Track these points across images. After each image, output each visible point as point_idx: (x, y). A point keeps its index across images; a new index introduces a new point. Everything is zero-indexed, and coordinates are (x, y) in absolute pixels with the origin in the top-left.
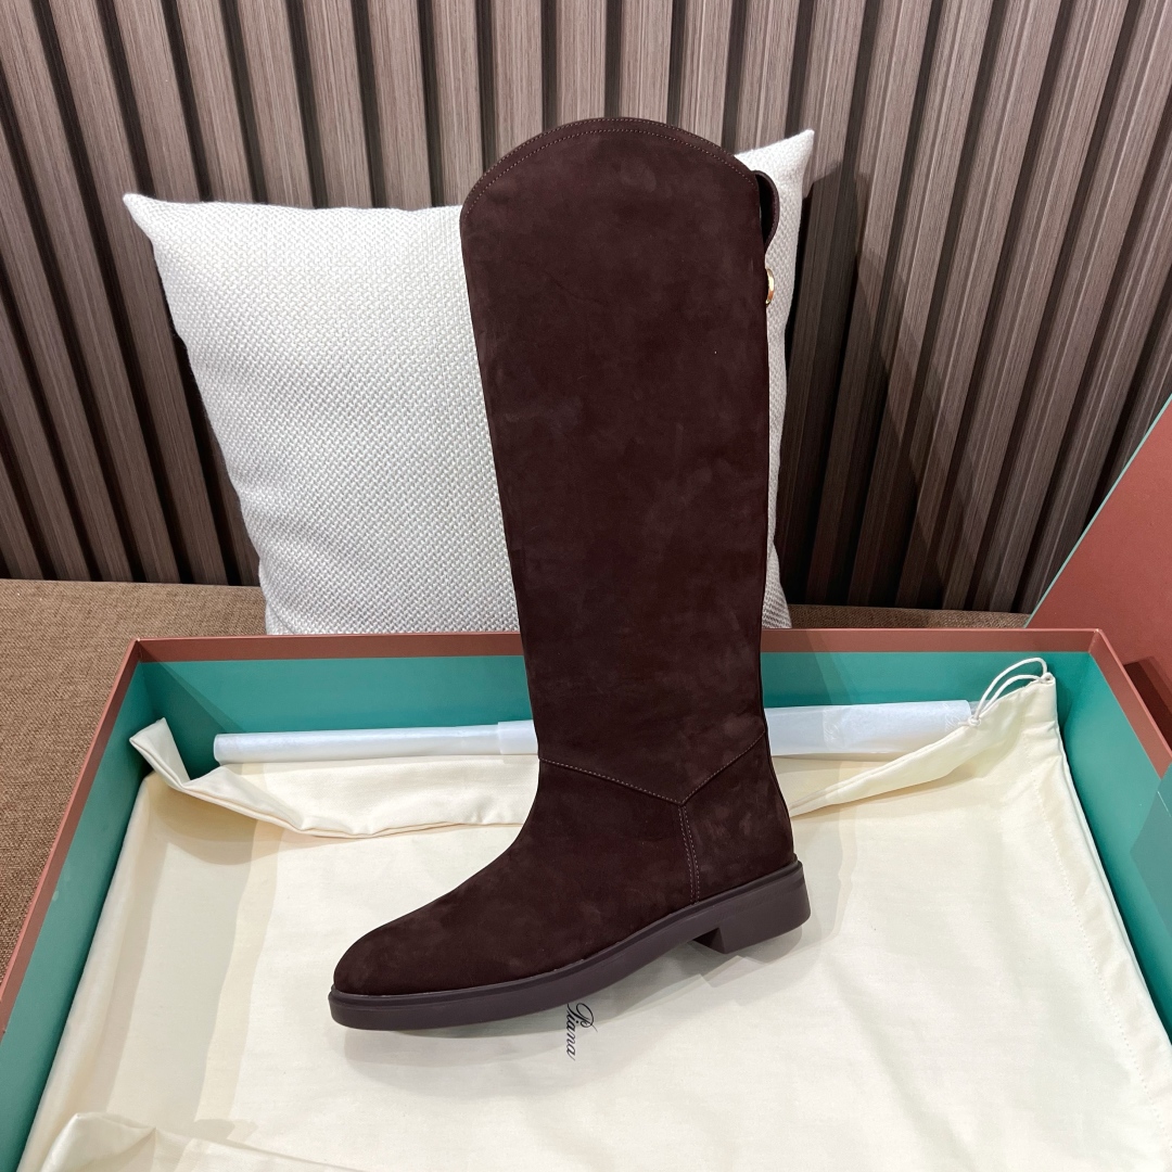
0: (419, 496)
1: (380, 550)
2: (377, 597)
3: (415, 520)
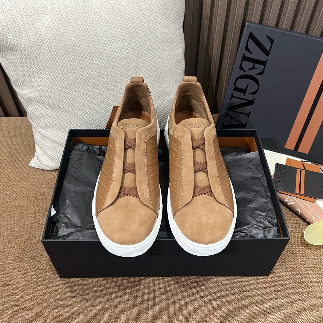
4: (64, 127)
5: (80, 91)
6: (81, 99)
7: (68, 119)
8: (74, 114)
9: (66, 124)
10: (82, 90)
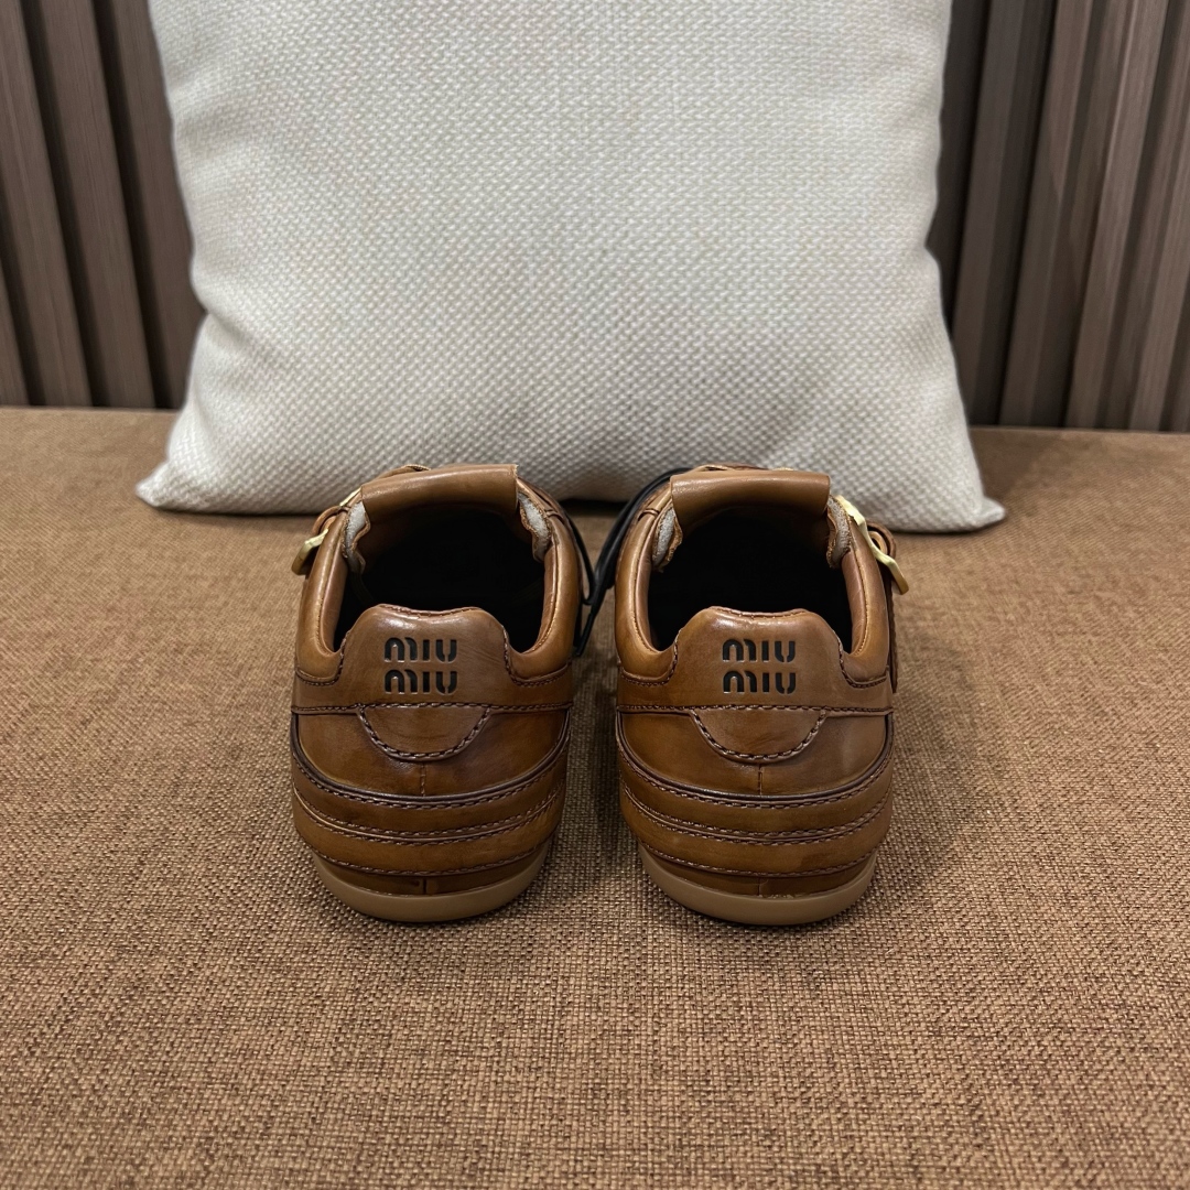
0: (403, 43)
1: (340, 137)
2: (330, 219)
3: (393, 82)
4: (309, 258)
5: (418, 61)
6: (412, 106)
7: (335, 213)
8: (363, 188)
9: (320, 245)
10: (424, 59)
